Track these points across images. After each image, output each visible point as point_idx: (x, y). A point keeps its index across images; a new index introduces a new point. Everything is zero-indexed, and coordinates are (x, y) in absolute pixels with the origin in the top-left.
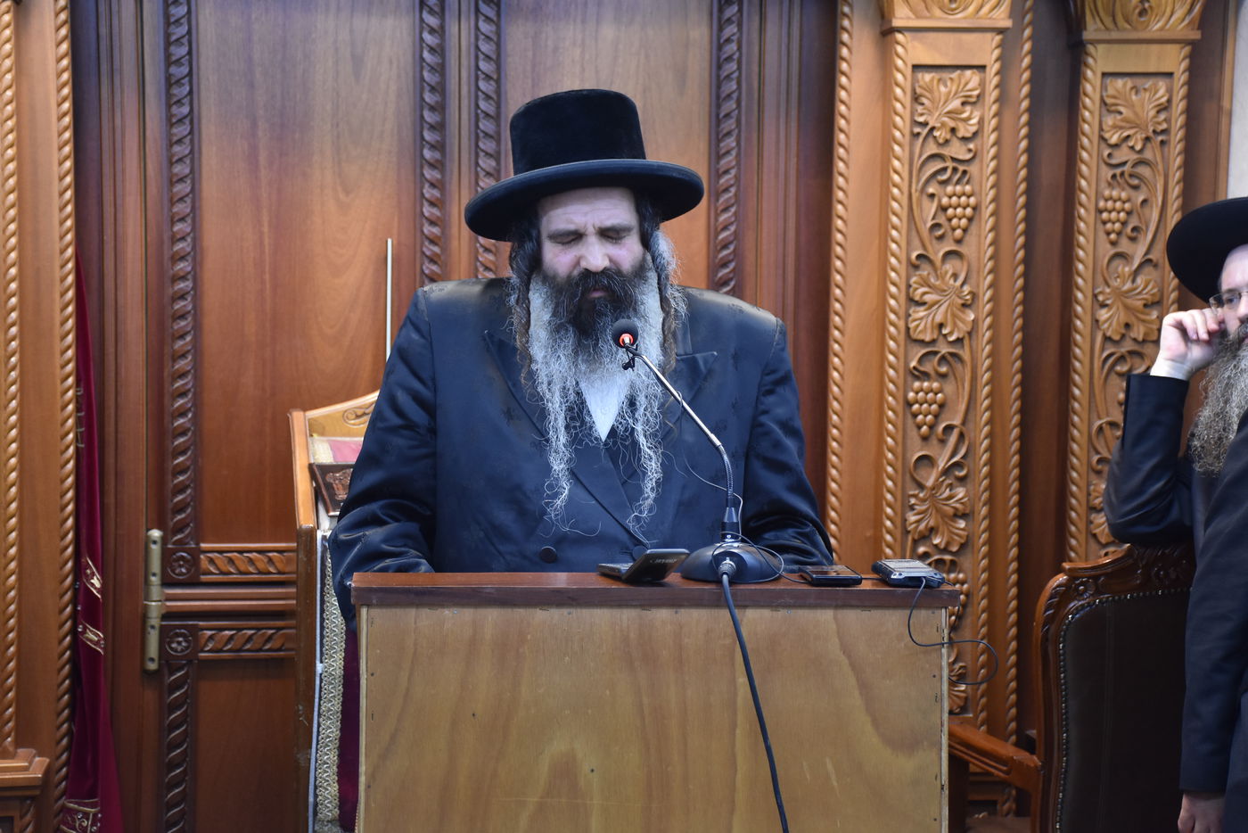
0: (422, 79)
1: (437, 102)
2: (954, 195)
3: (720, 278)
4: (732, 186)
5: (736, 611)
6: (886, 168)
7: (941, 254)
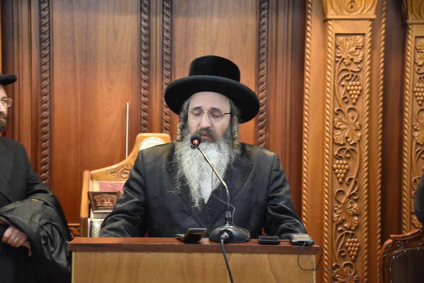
0: (141, 40)
1: (147, 49)
2: (352, 85)
3: (260, 118)
4: (264, 82)
7: (347, 109)
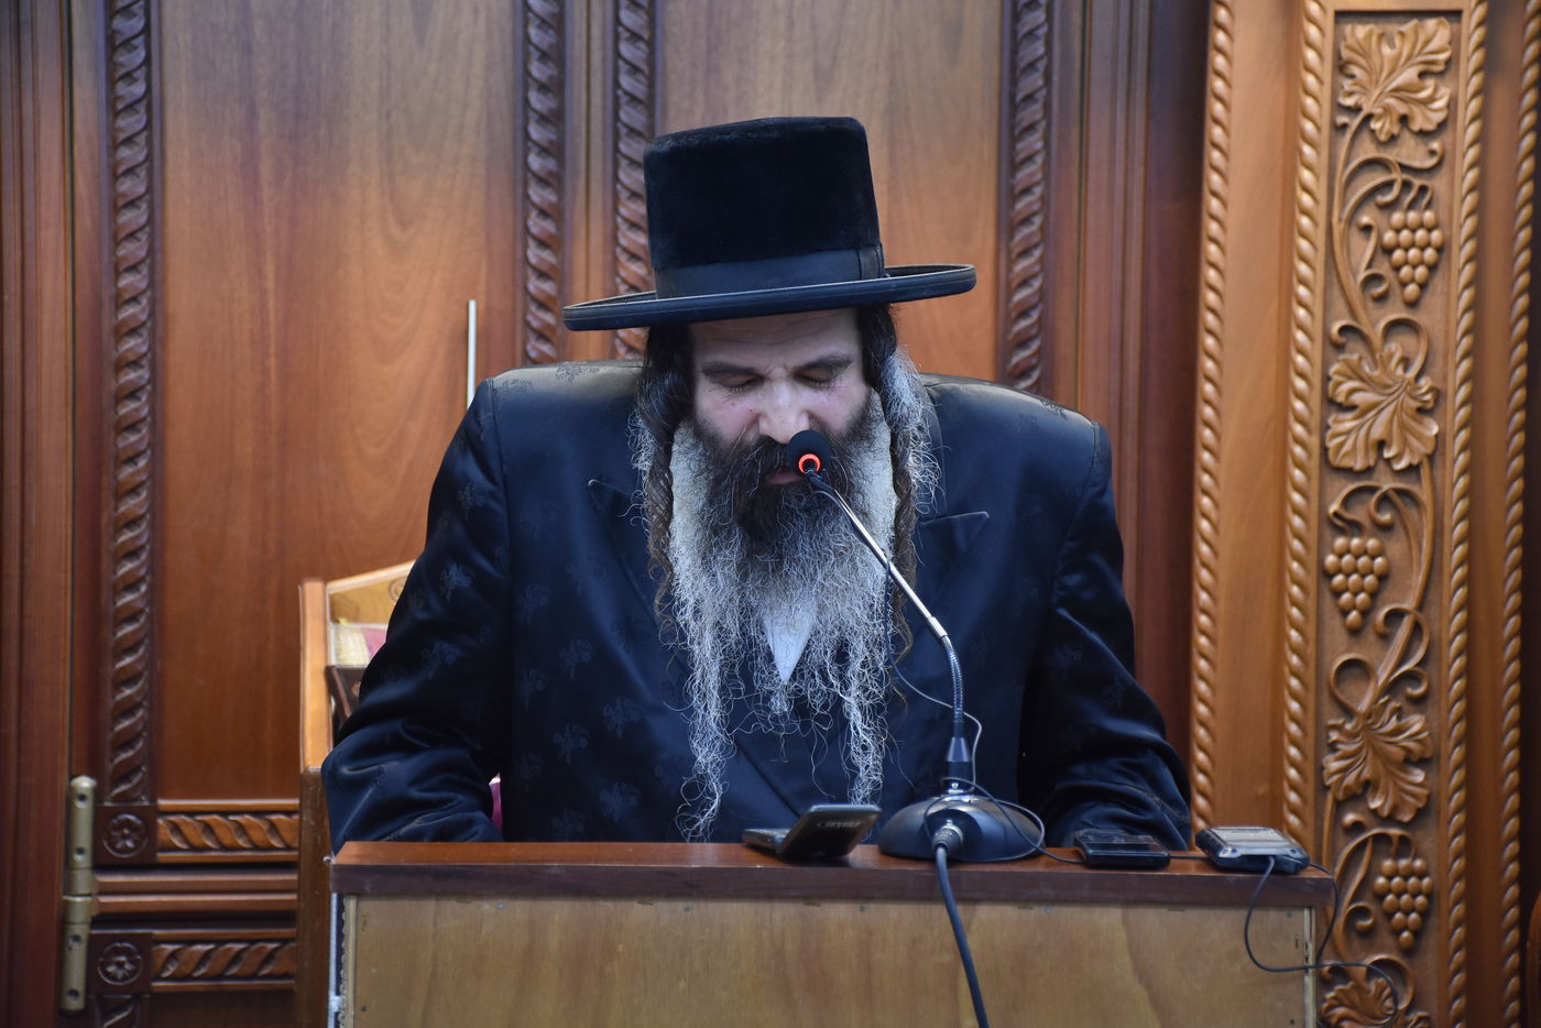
0: (527, 39)
1: (551, 77)
2: (1405, 226)
3: (1017, 365)
4: (1035, 214)
5: (960, 910)
6: (1290, 183)
7: (1382, 325)
